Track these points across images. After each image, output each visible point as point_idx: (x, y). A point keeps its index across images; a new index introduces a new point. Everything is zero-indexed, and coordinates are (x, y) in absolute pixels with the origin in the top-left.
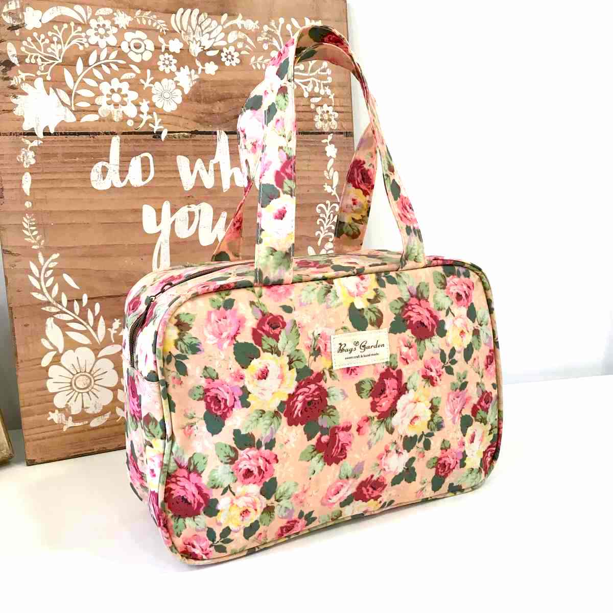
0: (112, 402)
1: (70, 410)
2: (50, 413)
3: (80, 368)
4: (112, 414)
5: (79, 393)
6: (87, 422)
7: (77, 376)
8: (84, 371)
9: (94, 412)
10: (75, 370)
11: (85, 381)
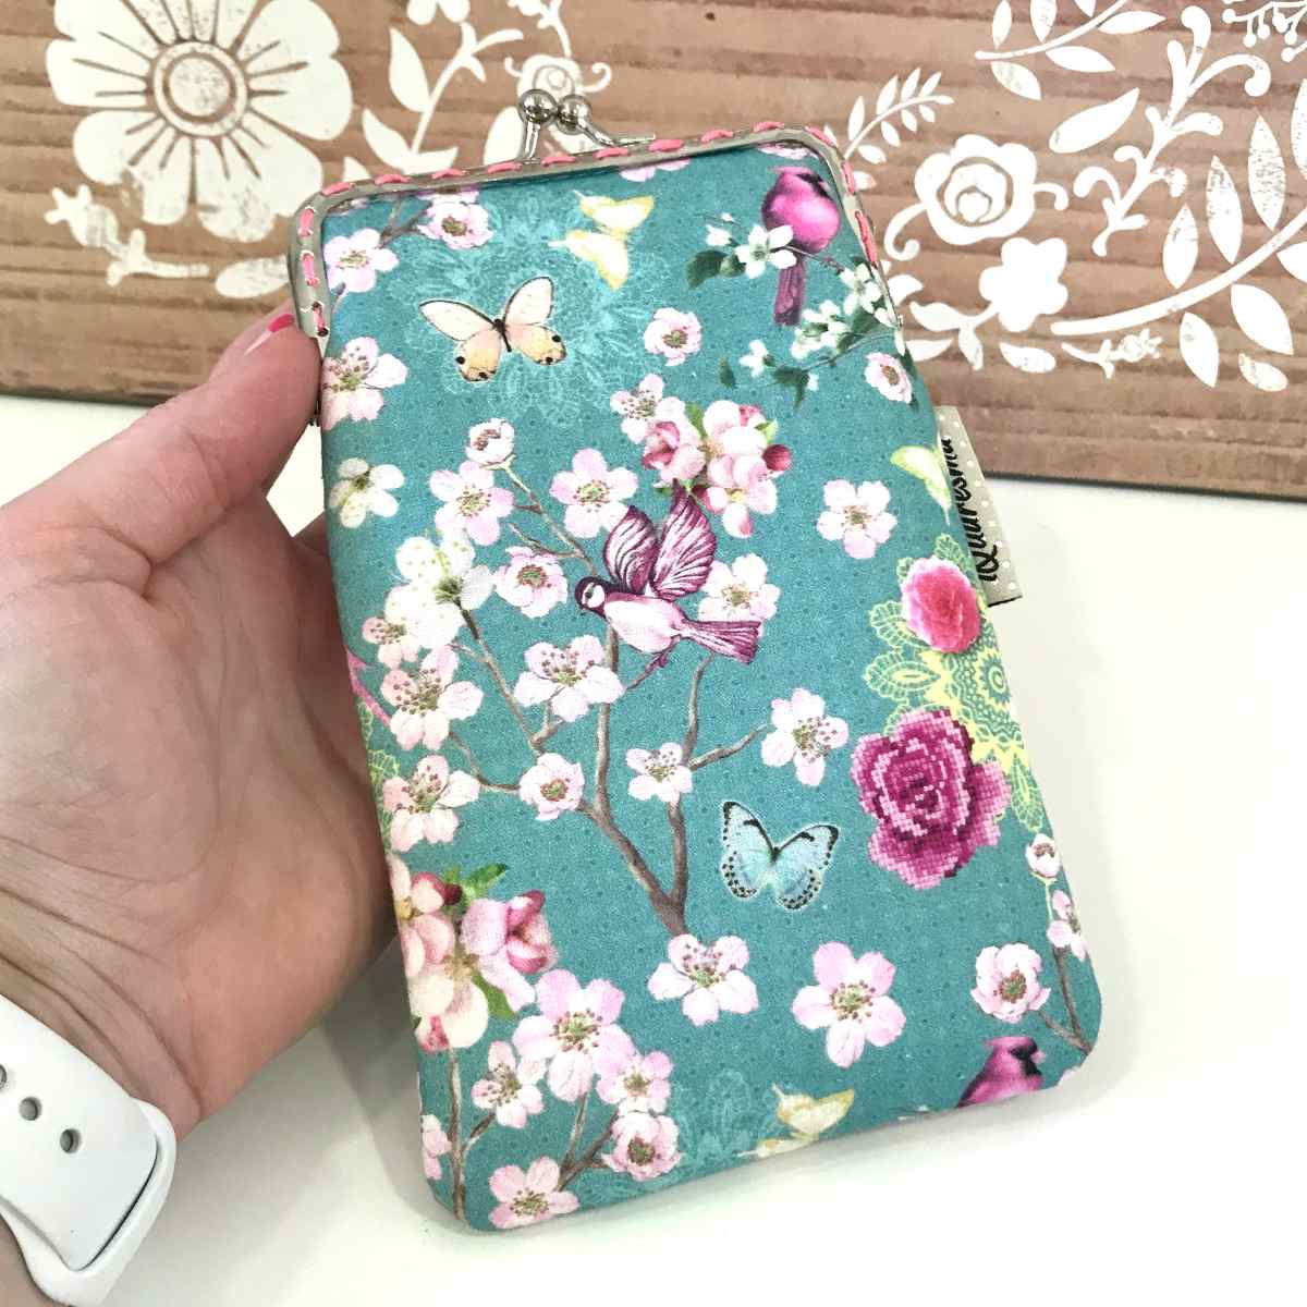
1: (137, 202)
2: (57, 193)
3: (191, 17)
6: (203, 270)
7: (175, 55)
8: (207, 37)
9: (234, 232)
10: (169, 23)
11: (207, 86)
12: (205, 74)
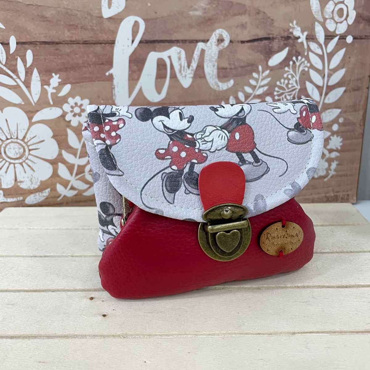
0: (51, 177)
3: (10, 133)
4: (51, 190)
5: (10, 163)
6: (21, 198)
7: (7, 143)
8: (15, 137)
9: (29, 187)
10: (4, 135)
11: (17, 150)
12: (16, 147)
